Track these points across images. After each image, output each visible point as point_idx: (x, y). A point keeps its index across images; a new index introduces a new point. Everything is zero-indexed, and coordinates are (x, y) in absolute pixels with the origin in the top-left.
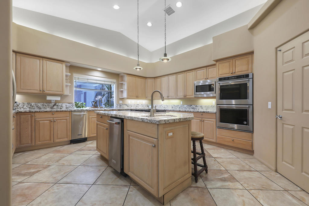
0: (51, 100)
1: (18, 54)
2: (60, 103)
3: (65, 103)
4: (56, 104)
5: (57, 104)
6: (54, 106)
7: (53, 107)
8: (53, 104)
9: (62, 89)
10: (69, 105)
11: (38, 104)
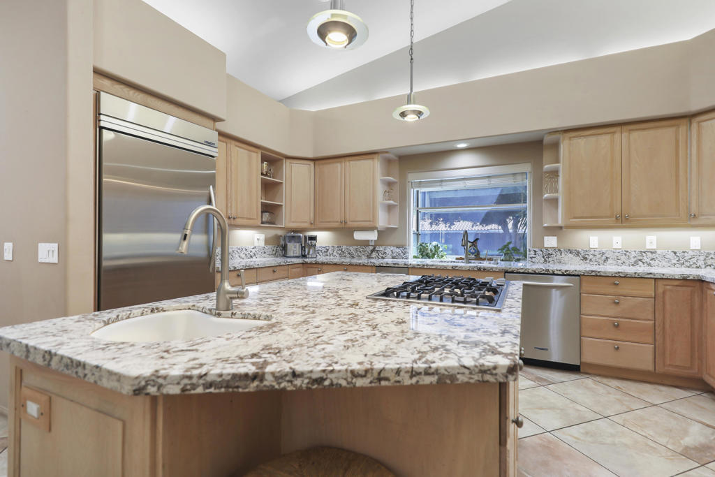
0: (369, 241)
1: (317, 162)
2: (382, 246)
3: (390, 245)
4: (375, 248)
5: (377, 249)
6: (372, 251)
7: (370, 254)
8: (371, 248)
9: (373, 216)
10: (398, 250)
11: (351, 249)
